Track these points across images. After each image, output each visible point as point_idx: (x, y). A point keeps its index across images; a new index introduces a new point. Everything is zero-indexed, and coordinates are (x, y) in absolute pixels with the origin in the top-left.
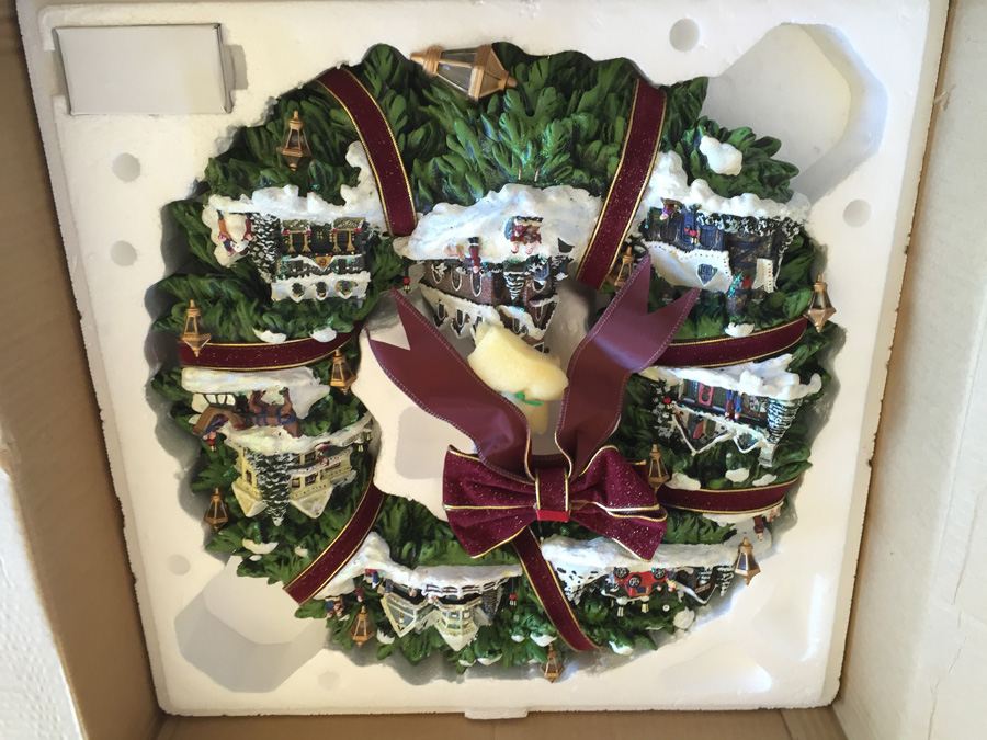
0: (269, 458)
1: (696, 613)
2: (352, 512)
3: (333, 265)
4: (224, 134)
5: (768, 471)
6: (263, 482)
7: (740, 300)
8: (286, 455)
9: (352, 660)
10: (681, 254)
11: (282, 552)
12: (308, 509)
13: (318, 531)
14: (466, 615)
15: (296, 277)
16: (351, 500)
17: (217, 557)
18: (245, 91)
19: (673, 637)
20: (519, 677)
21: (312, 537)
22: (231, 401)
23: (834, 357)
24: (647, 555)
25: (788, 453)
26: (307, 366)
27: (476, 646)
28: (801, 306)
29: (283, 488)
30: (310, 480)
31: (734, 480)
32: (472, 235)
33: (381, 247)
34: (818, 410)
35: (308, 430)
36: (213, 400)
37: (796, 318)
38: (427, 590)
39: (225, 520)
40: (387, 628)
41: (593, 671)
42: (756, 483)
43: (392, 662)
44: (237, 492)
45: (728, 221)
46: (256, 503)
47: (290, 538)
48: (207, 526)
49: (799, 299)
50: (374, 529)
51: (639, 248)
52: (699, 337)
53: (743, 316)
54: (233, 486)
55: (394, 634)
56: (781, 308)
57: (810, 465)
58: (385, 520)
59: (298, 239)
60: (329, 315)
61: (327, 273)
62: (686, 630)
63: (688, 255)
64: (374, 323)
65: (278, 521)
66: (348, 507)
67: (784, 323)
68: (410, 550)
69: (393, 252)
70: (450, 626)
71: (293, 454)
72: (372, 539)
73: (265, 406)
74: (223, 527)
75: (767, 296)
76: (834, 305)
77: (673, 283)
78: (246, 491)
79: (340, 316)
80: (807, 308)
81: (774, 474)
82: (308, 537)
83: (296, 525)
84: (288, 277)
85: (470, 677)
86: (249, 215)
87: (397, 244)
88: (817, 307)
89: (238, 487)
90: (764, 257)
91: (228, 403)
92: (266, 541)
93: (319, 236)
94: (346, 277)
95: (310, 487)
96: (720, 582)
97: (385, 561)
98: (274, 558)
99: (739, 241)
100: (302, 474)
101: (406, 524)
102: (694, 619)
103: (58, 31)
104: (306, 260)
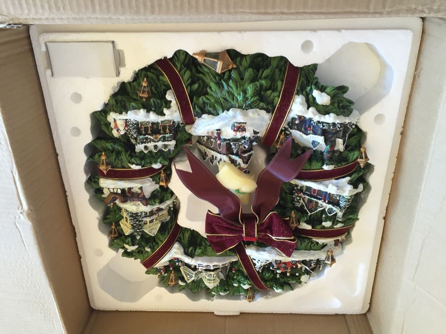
0: (135, 214)
1: (310, 276)
2: (168, 234)
3: (161, 138)
4: (116, 85)
5: (340, 222)
6: (132, 223)
7: (329, 155)
8: (141, 212)
9: (168, 291)
10: (304, 136)
11: (140, 249)
12: (150, 233)
13: (154, 241)
14: (215, 275)
15: (145, 143)
16: (168, 229)
17: (114, 250)
18: (124, 68)
19: (300, 285)
20: (236, 299)
21: (152, 244)
22: (119, 191)
23: (369, 176)
24: (289, 255)
25: (349, 215)
26: (150, 177)
27: (219, 287)
28: (355, 157)
29: (140, 225)
30: (151, 221)
31: (326, 226)
32: (218, 128)
33: (180, 129)
34: (362, 197)
35: (150, 203)
36: (112, 191)
37: (353, 162)
38: (199, 266)
39: (117, 235)
40: (183, 279)
41: (267, 298)
42: (335, 227)
43: (185, 292)
44: (122, 225)
45: (324, 124)
46: (130, 231)
47: (143, 244)
48: (110, 238)
49: (354, 154)
50: (177, 241)
51: (287, 132)
52: (312, 168)
53: (330, 161)
54: (120, 222)
55: (186, 282)
56: (346, 157)
57: (359, 219)
58: (182, 237)
59: (146, 129)
60: (159, 158)
61: (158, 141)
62: (306, 283)
63: (307, 136)
64: (178, 159)
65: (138, 238)
66: (167, 232)
67: (347, 164)
68: (192, 250)
69: (185, 131)
70: (208, 280)
71: (144, 212)
72: (176, 245)
73: (133, 194)
74: (116, 238)
75: (341, 153)
76: (368, 157)
77: (302, 145)
78: (126, 225)
79: (163, 158)
80: (357, 158)
81: (342, 223)
82: (151, 244)
83: (146, 238)
84: (142, 143)
85: (216, 299)
86: (126, 120)
87: (187, 127)
88: (362, 158)
89: (122, 223)
90: (339, 138)
92: (133, 245)
93: (155, 126)
94: (166, 143)
95: (151, 224)
96: (320, 265)
97: (182, 254)
98: (137, 251)
99: (329, 132)
100: (148, 219)
101: (190, 239)
102: (309, 279)
103: (47, 44)
104: (149, 137)
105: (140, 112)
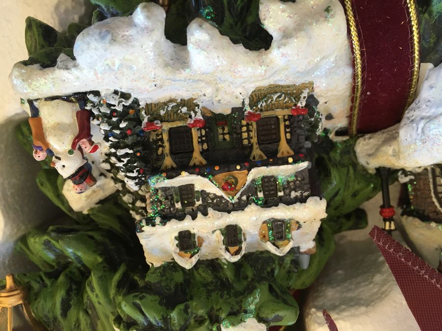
3: (251, 190)
15: (181, 218)
33: (336, 155)
59: (180, 137)
60: (249, 290)
61: (240, 206)
64: (331, 294)
69: (355, 164)
79: (271, 289)
84: (166, 218)
86: (81, 98)
87: (363, 147)
93: (223, 135)
94: (280, 212)
104: (201, 183)
105: (133, 25)
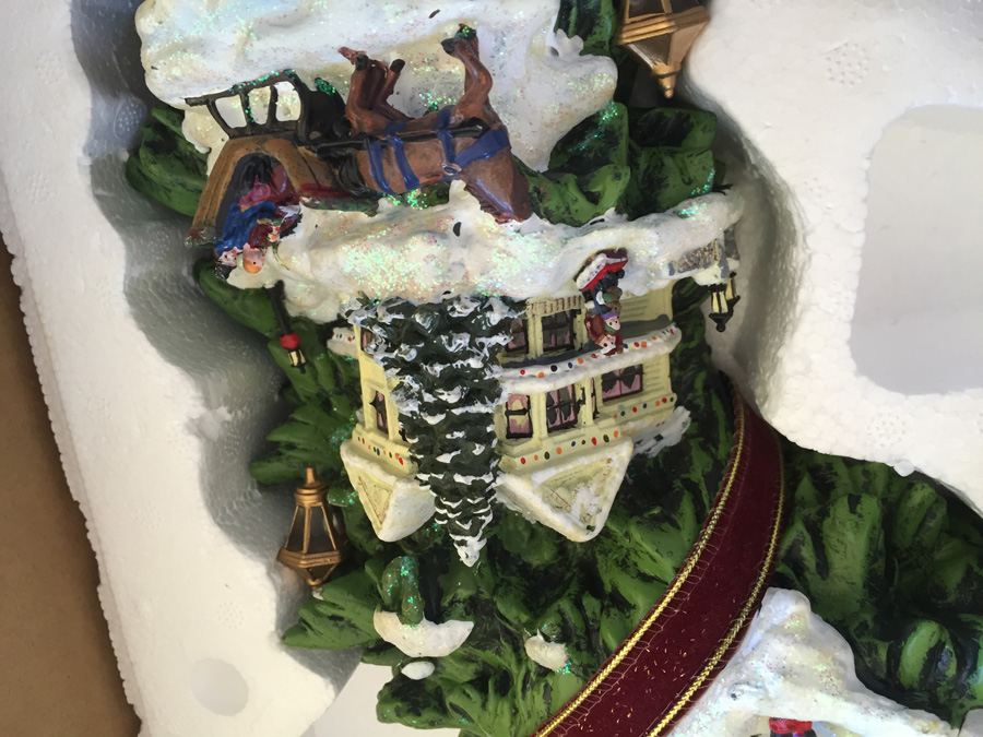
0: (427, 309)
6: (413, 406)
8: (484, 303)
11: (488, 655)
12: (560, 507)
13: (592, 584)
16: (692, 487)
17: (316, 666)
21: (578, 605)
22: (290, 105)
29: (476, 427)
30: (563, 410)
35: (552, 204)
39: (330, 559)
44: (353, 465)
46: (403, 489)
47: (511, 612)
48: (289, 577)
50: (779, 581)
54: (343, 449)
58: (807, 553)
65: (470, 551)
66: (687, 507)
68: (934, 655)
71: (505, 300)
72: (784, 609)
74: (325, 576)
78: (376, 458)
82: (565, 605)
83: (525, 570)
89: (355, 451)
91: (280, 117)
92: (437, 616)
95: (563, 438)
97: (846, 693)
98: (466, 673)
101: (880, 564)
